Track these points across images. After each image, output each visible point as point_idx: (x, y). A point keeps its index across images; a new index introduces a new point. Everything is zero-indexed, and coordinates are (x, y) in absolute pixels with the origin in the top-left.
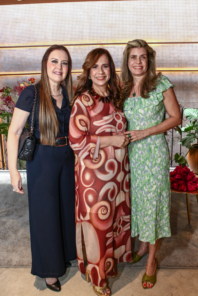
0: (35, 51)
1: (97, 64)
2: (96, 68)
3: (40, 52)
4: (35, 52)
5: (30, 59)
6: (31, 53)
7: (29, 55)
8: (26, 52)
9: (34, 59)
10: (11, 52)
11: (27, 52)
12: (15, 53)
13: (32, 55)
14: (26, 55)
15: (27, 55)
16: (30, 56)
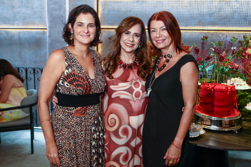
0: (143, 3)
3: (149, 4)
4: (143, 4)
5: (137, 12)
6: (139, 6)
7: (136, 7)
8: (133, 5)
9: (141, 12)
10: (117, 3)
11: (134, 4)
12: (121, 5)
13: (140, 8)
14: (133, 8)
15: (134, 8)
16: (137, 9)
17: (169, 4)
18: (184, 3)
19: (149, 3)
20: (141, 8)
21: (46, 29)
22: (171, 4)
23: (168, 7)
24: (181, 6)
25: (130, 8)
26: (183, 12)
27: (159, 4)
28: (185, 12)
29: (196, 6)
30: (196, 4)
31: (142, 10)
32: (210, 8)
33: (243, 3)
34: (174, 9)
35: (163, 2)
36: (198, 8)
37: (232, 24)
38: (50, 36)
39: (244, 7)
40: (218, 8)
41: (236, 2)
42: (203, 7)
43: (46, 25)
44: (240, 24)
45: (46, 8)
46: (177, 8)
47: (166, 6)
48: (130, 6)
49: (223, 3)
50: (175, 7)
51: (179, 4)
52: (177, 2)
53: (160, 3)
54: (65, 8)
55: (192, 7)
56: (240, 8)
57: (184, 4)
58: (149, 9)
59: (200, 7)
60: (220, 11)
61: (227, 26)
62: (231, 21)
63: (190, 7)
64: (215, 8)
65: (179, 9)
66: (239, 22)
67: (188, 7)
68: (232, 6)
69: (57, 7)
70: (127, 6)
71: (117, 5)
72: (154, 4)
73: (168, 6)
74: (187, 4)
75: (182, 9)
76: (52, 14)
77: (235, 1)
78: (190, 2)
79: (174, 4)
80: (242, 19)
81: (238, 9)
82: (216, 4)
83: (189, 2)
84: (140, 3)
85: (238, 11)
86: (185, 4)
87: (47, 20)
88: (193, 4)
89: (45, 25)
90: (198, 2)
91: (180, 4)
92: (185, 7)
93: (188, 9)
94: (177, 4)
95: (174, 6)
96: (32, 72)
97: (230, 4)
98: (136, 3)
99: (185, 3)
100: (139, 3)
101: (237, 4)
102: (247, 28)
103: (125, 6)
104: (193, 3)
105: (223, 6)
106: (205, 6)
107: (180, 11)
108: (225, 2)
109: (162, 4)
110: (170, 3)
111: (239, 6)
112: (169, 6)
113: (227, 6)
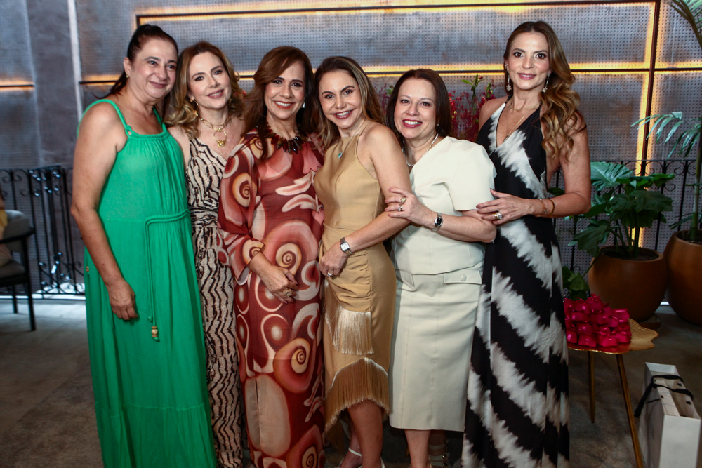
0: (233, 23)
1: (282, 76)
2: (278, 83)
3: (246, 26)
4: (234, 26)
6: (225, 30)
7: (219, 33)
8: (212, 28)
11: (215, 27)
13: (228, 33)
14: (212, 33)
15: (215, 33)
16: (222, 37)
17: (287, 24)
18: (315, 20)
19: (246, 22)
20: (230, 33)
21: (31, 86)
22: (290, 24)
23: (284, 31)
24: (309, 26)
25: (207, 34)
26: (315, 40)
27: (265, 24)
28: (319, 39)
29: (340, 25)
30: (340, 22)
31: (231, 39)
32: (366, 28)
33: (428, 17)
34: (296, 33)
35: (274, 21)
36: (343, 29)
37: (411, 60)
38: (41, 101)
39: (430, 27)
40: (382, 28)
41: (414, 17)
42: (353, 28)
43: (31, 77)
44: (427, 59)
45: (28, 42)
46: (302, 30)
47: (280, 27)
48: (207, 30)
49: (392, 17)
50: (299, 30)
51: (305, 24)
52: (302, 20)
53: (268, 21)
54: (69, 41)
55: (331, 29)
56: (424, 27)
57: (315, 23)
58: (246, 36)
59: (347, 28)
60: (386, 34)
61: (401, 63)
62: (408, 53)
63: (327, 29)
64: (376, 28)
65: (305, 33)
66: (424, 56)
67: (324, 29)
68: (408, 24)
69: (53, 38)
70: (201, 31)
71: (179, 28)
72: (255, 25)
73: (283, 28)
74: (322, 22)
75: (312, 33)
76: (41, 54)
77: (413, 15)
78: (328, 19)
79: (296, 24)
80: (430, 50)
81: (421, 31)
82: (379, 21)
83: (324, 19)
84: (227, 23)
85: (420, 33)
86: (318, 23)
87: (32, 68)
88: (333, 22)
89: (28, 78)
90: (344, 18)
91: (309, 23)
92: (318, 30)
93: (325, 32)
94: (302, 24)
95: (296, 27)
96: (8, 179)
97: (405, 21)
98: (218, 24)
99: (318, 20)
100: (224, 23)
101: (418, 20)
102: (440, 66)
103: (197, 31)
104: (334, 19)
105: (391, 24)
106: (356, 25)
107: (309, 36)
108: (394, 17)
109: (271, 24)
110: (287, 21)
111: (421, 24)
112: (287, 27)
113: (398, 24)
